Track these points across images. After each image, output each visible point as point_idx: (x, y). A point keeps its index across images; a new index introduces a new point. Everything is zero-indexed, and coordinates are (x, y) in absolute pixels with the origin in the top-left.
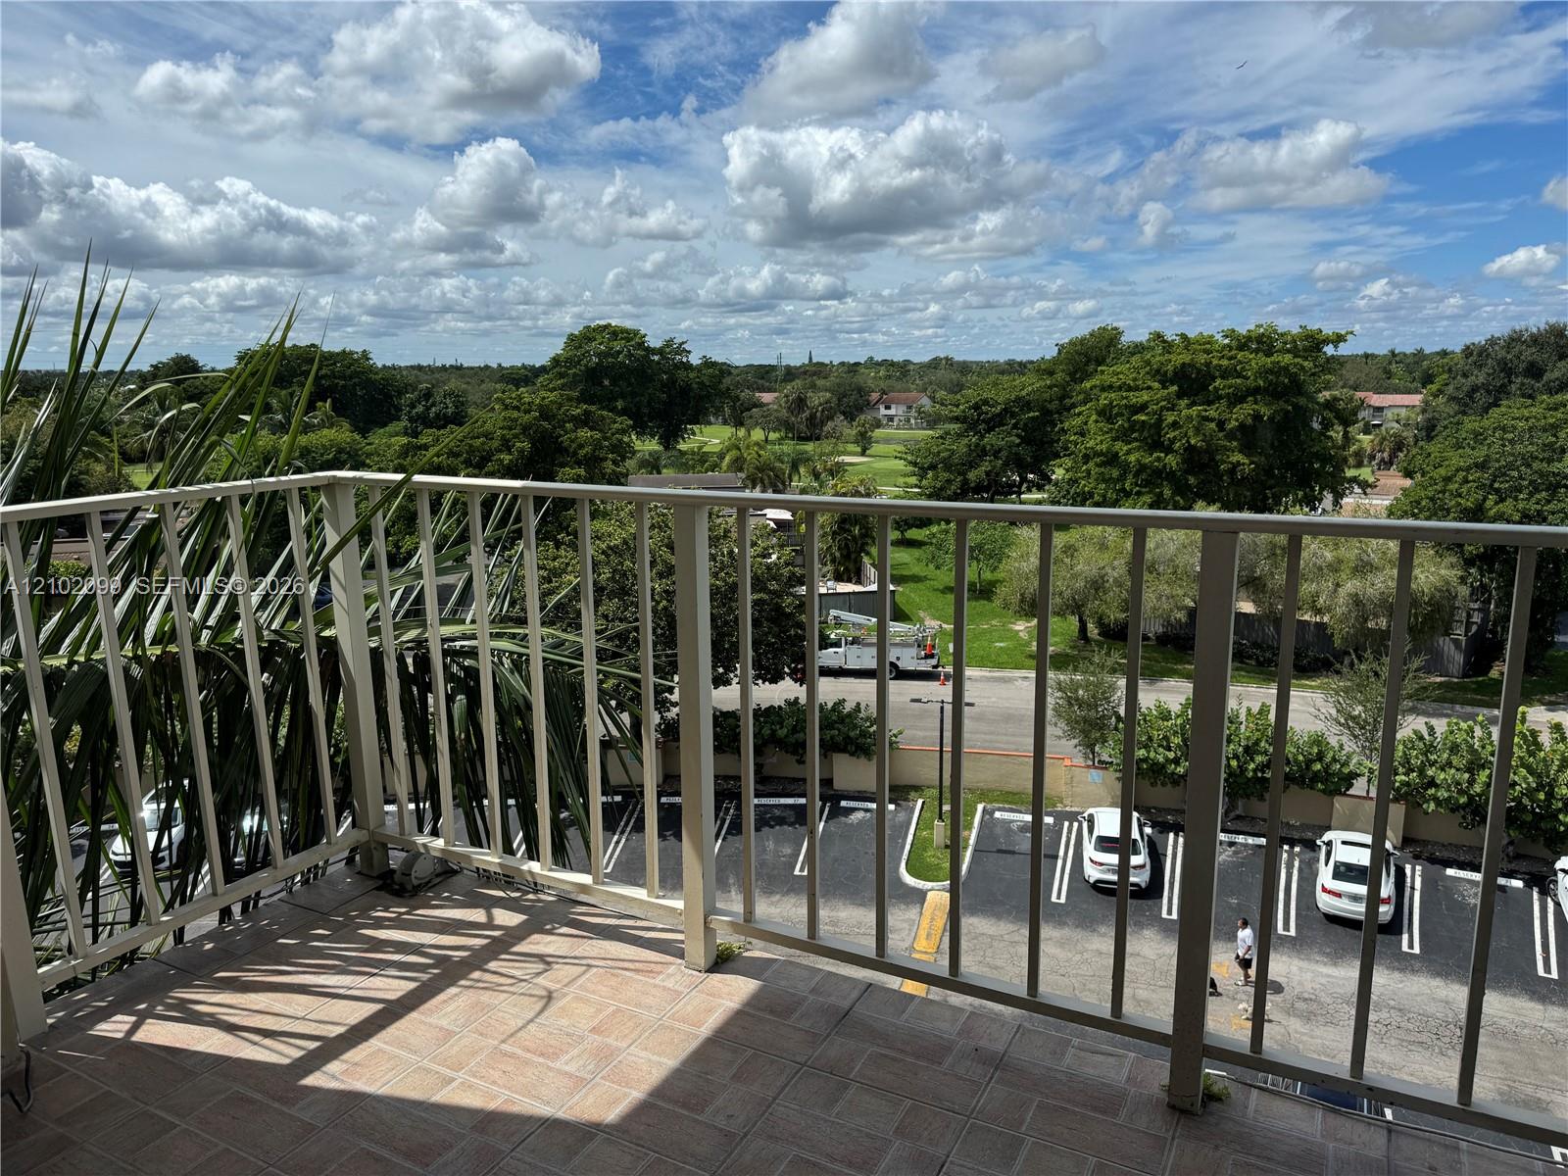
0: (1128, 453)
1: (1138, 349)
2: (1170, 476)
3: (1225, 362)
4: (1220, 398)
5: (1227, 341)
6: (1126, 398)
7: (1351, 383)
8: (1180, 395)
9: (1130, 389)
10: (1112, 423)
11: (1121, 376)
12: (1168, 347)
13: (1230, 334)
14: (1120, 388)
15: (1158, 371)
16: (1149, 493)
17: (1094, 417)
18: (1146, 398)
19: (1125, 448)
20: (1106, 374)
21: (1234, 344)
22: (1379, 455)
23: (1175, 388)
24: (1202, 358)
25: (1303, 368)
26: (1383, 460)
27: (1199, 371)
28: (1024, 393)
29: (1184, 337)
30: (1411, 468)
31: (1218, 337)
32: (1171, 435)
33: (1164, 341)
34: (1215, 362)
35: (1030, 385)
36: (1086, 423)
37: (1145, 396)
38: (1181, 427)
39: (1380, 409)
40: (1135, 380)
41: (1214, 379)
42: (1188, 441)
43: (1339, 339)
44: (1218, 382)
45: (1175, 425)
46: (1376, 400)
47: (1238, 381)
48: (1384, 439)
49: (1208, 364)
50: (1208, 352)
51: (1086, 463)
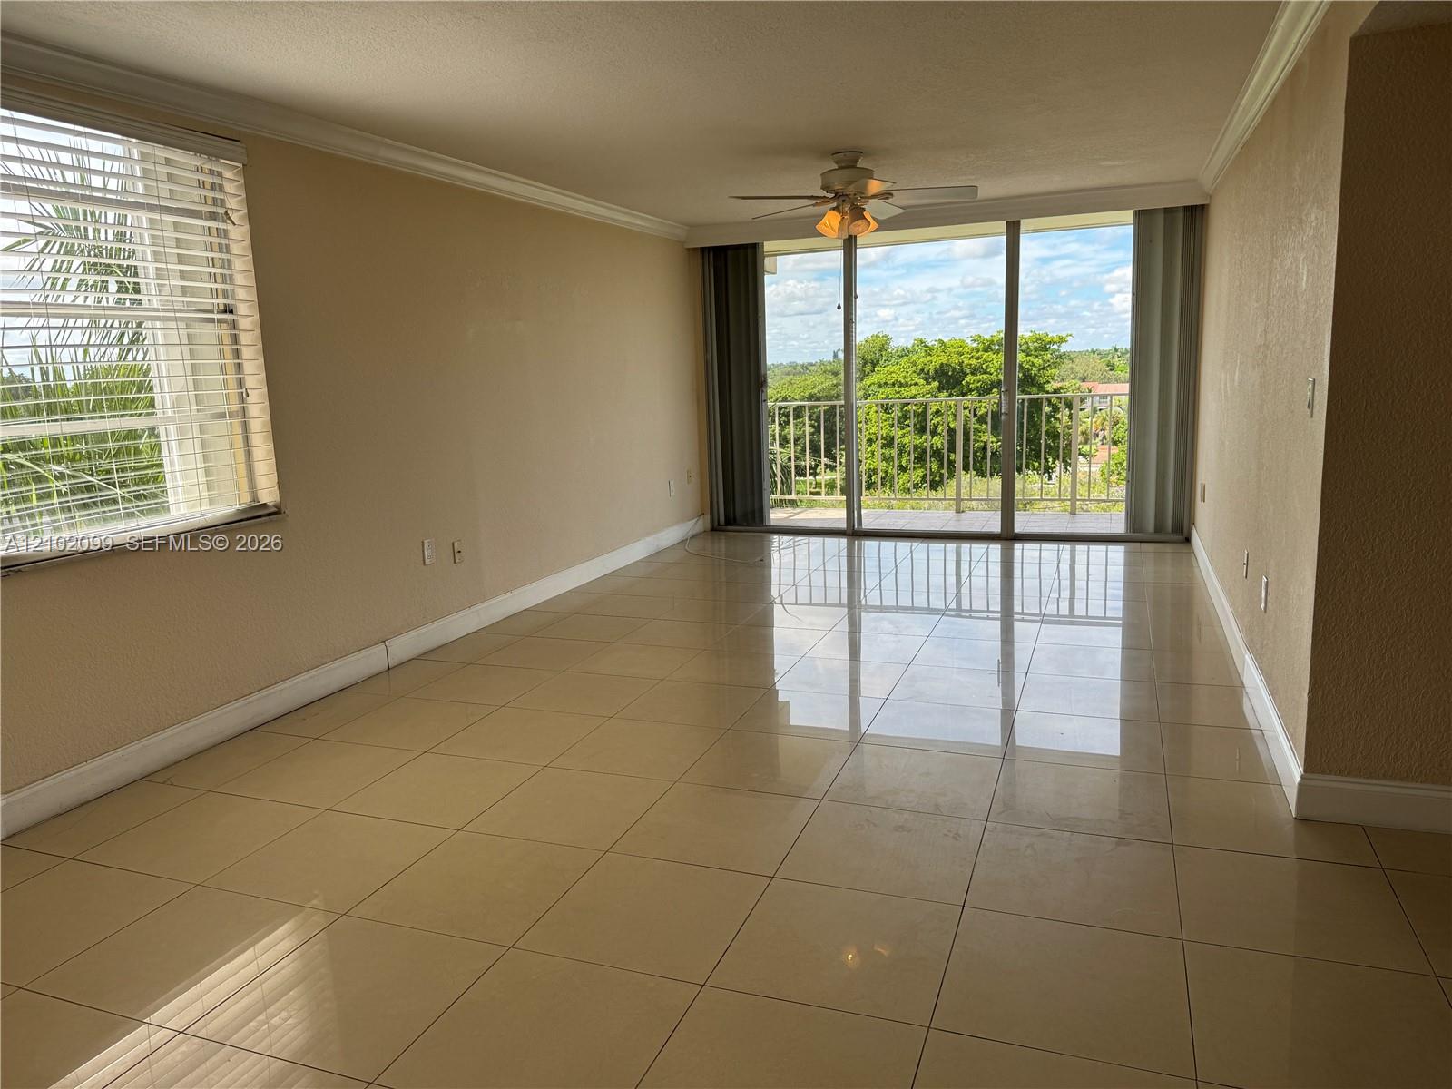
0: (903, 436)
1: (905, 353)
2: (937, 454)
3: (974, 362)
4: (971, 390)
5: (975, 345)
6: (899, 392)
7: (1080, 375)
8: (940, 389)
9: (901, 385)
10: (889, 413)
11: (894, 375)
12: (929, 351)
13: (977, 339)
14: (893, 384)
15: (922, 370)
16: (921, 467)
17: (875, 408)
18: (914, 392)
19: (900, 433)
20: (881, 374)
21: (981, 347)
22: (1101, 433)
23: (937, 383)
24: (955, 360)
25: (1033, 365)
26: (1104, 437)
27: (954, 369)
28: (815, 391)
29: (941, 342)
30: (1116, 438)
31: (969, 341)
32: (935, 421)
33: (926, 346)
34: (966, 361)
35: (822, 383)
36: (868, 414)
37: (913, 390)
38: (942, 414)
39: (1104, 397)
40: (905, 378)
41: (966, 375)
42: (948, 426)
43: (1062, 340)
44: (969, 377)
45: (938, 413)
46: (1102, 389)
47: (985, 376)
48: (1105, 420)
49: (961, 364)
50: (960, 354)
51: (870, 446)
